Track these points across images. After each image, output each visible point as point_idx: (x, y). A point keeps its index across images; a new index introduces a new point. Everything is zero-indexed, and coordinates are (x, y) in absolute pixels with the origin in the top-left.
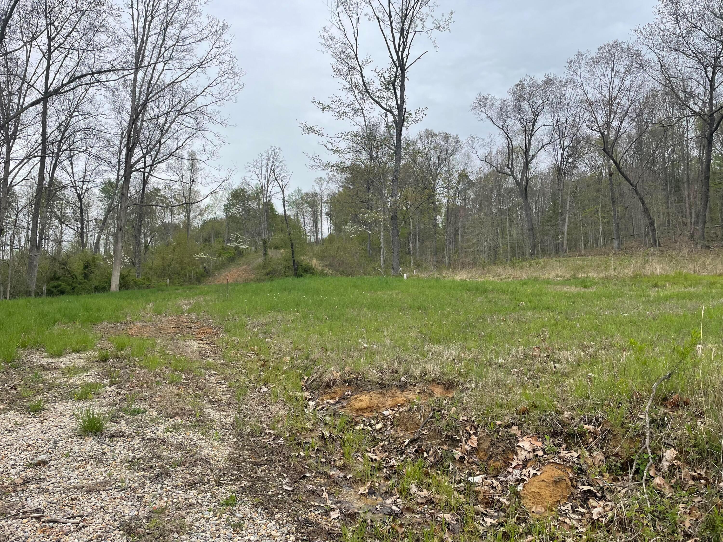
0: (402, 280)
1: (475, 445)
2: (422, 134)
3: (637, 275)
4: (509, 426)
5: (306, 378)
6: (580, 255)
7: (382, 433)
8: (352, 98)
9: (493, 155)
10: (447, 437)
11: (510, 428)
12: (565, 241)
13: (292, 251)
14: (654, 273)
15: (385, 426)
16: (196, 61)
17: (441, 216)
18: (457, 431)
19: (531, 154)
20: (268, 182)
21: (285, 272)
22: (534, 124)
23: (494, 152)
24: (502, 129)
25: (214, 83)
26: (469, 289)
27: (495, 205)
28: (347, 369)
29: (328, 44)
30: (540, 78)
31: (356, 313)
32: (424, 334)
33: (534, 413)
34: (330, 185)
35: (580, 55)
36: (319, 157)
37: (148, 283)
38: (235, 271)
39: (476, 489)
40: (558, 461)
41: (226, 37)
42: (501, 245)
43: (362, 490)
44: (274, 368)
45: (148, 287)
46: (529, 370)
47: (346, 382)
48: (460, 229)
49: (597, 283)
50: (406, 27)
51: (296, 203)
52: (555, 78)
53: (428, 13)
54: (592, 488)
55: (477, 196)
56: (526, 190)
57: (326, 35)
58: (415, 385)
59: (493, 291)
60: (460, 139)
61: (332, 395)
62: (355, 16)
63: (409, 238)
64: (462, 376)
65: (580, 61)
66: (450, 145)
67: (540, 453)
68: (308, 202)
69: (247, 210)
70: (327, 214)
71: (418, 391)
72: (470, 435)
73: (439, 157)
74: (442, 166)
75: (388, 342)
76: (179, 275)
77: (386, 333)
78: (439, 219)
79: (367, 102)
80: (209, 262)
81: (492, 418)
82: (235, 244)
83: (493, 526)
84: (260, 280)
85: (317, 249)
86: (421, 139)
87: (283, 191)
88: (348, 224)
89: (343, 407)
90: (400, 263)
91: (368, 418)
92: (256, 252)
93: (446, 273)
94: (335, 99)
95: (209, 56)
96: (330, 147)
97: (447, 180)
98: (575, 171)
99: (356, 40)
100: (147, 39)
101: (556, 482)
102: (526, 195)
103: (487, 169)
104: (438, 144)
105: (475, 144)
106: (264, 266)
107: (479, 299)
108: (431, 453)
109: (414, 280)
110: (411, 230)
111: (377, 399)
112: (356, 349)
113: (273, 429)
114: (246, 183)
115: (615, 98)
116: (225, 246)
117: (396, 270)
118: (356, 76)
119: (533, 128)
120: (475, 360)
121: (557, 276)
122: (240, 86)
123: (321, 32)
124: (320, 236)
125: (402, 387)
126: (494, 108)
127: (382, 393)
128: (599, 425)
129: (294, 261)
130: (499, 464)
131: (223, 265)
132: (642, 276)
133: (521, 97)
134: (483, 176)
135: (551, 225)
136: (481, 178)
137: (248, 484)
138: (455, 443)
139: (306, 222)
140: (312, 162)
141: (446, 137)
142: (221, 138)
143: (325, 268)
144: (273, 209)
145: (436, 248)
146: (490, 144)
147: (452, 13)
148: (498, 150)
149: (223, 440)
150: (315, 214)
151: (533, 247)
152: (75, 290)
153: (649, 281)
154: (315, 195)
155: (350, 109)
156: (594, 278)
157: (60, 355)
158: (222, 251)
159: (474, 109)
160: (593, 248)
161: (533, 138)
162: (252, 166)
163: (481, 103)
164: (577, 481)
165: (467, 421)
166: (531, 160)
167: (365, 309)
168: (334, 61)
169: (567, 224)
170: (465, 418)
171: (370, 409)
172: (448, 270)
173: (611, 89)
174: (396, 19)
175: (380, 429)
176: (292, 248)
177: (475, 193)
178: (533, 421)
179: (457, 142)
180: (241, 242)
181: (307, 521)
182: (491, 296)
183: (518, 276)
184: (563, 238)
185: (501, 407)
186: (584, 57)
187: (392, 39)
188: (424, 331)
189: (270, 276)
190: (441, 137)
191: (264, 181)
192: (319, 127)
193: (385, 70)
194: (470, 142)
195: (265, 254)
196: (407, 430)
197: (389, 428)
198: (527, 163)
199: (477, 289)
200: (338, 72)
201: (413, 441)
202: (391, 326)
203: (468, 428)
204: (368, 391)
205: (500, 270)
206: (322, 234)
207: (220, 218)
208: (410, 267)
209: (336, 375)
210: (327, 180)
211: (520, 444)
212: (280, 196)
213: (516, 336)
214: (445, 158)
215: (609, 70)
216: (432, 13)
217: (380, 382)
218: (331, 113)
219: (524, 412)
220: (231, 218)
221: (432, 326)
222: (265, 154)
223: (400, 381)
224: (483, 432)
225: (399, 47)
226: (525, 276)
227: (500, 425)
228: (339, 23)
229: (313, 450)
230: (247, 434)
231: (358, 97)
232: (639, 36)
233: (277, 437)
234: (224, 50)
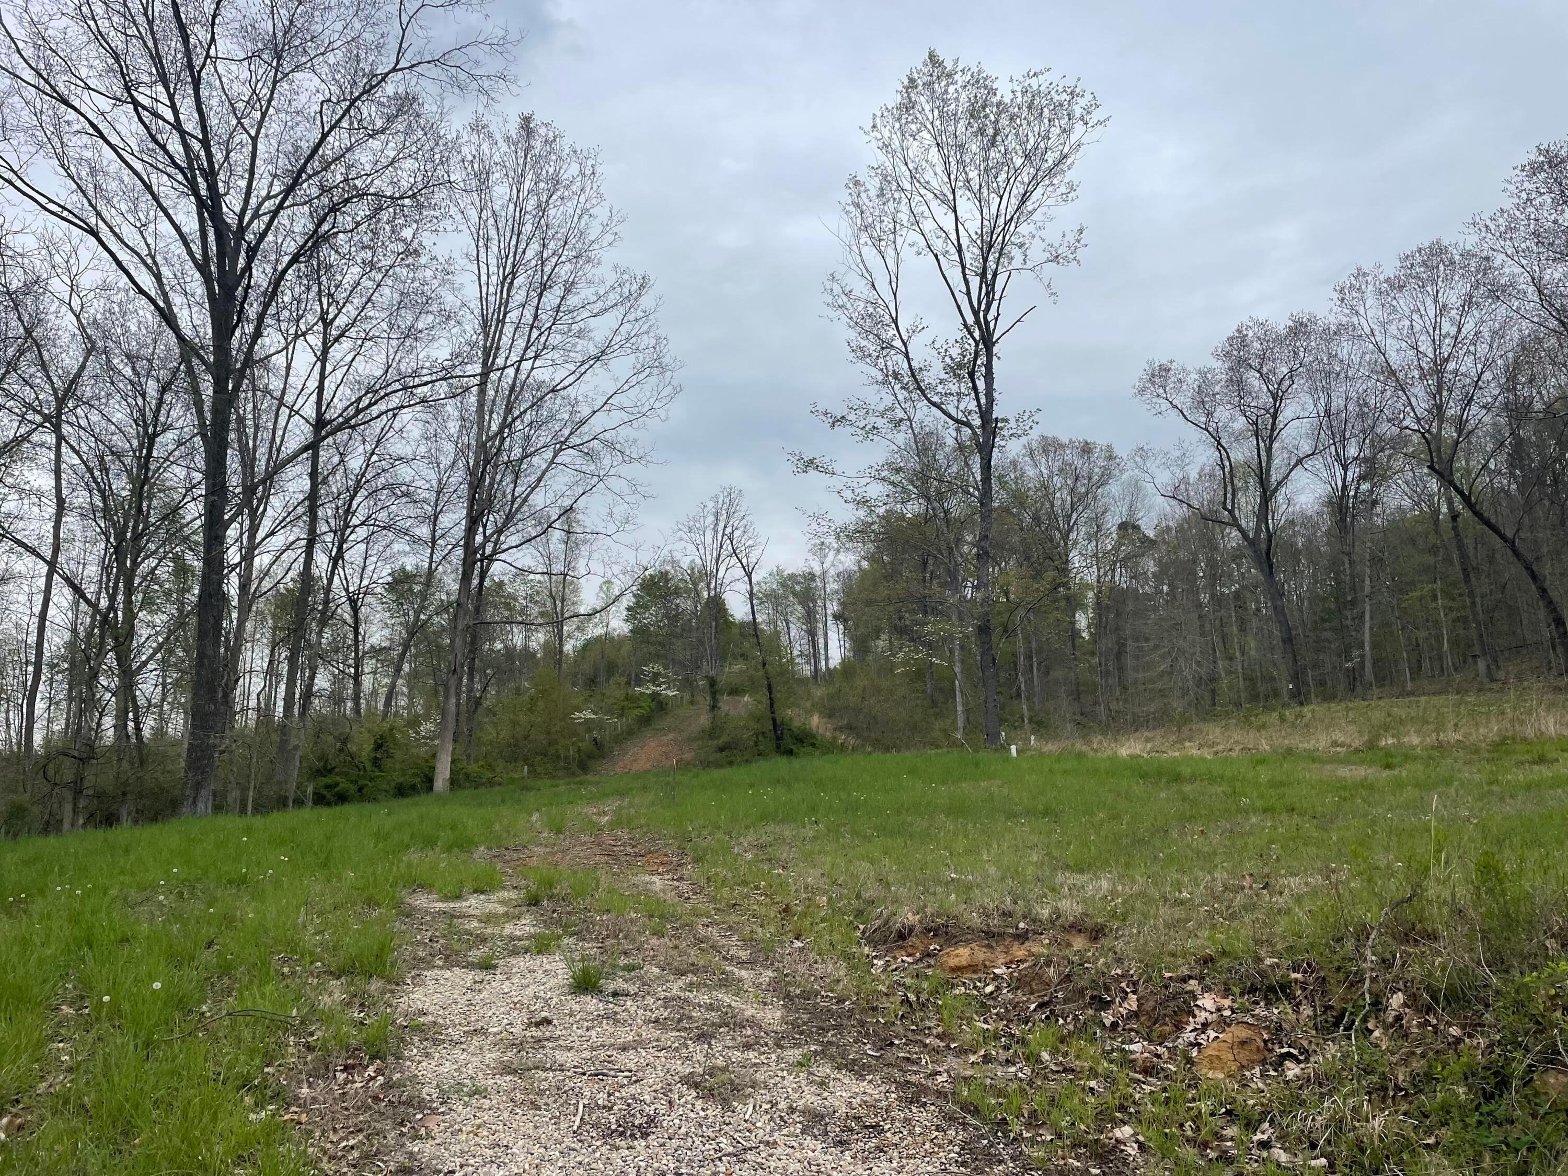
0: (1008, 759)
1: (1134, 1007)
2: (1034, 447)
3: (1506, 738)
4: (1184, 980)
5: (862, 927)
6: (1404, 694)
7: (995, 999)
8: (889, 400)
9: (1191, 481)
10: (1093, 997)
11: (1185, 982)
12: (1368, 665)
13: (771, 698)
14: (1542, 734)
15: (998, 988)
16: (593, 351)
17: (1086, 613)
18: (1107, 990)
19: (1275, 477)
20: (717, 560)
21: (756, 744)
22: (1275, 417)
23: (1193, 475)
24: (1206, 429)
25: (626, 387)
26: (1144, 776)
27: (1205, 587)
28: (929, 911)
29: (841, 303)
30: (1282, 324)
31: (925, 824)
32: (1055, 858)
33: (1224, 962)
34: (842, 557)
35: (1360, 274)
36: (829, 516)
37: (490, 775)
38: (653, 744)
39: (1133, 1057)
40: (1250, 1021)
41: (647, 301)
42: (1223, 675)
43: (972, 1058)
44: (804, 915)
45: (491, 783)
46: (1228, 908)
47: (929, 931)
48: (1129, 642)
49: (1415, 759)
50: (992, 265)
51: (772, 597)
52: (1313, 321)
53: (1034, 232)
54: (1292, 1050)
55: (1163, 568)
56: (1268, 554)
57: (837, 289)
58: (1042, 934)
59: (1193, 778)
60: (1118, 451)
61: (910, 950)
62: (890, 252)
63: (1015, 665)
64: (1117, 918)
65: (1363, 287)
66: (1096, 465)
67: (1227, 1013)
68: (795, 594)
69: (674, 617)
70: (836, 617)
71: (1047, 941)
72: (1127, 993)
73: (1072, 491)
74: (1081, 508)
75: (992, 870)
76: (545, 756)
77: (985, 857)
78: (1082, 620)
79: (919, 405)
80: (600, 725)
81: (1160, 970)
82: (649, 689)
83: (1152, 1092)
84: (707, 764)
85: (819, 692)
86: (1032, 455)
87: (749, 575)
88: (883, 636)
89: (929, 966)
90: (1002, 721)
91: (971, 979)
92: (692, 703)
93: (1100, 742)
94: (856, 403)
95: (617, 339)
96: (848, 495)
97: (1095, 535)
98: (1379, 509)
99: (895, 295)
100: (505, 316)
101: (1243, 1043)
102: (1271, 566)
103: (1181, 511)
104: (1070, 465)
105: (1148, 464)
106: (712, 732)
107: (1163, 795)
108: (1069, 1020)
109: (1032, 756)
110: (1020, 646)
111: (981, 955)
112: (938, 881)
113: (832, 991)
114: (673, 562)
115: (1447, 360)
116: (630, 691)
117: (992, 737)
118: (894, 358)
119: (1274, 423)
120: (1142, 894)
121: (1335, 744)
122: (674, 388)
123: (826, 283)
124: (823, 663)
125: (1022, 937)
126: (1184, 387)
127: (989, 946)
128: (1312, 972)
129: (774, 720)
130: (1167, 1029)
131: (630, 733)
132: (1518, 739)
133: (1242, 362)
134: (1171, 524)
135: (1333, 630)
136: (1168, 529)
137: (819, 1048)
138: (1105, 1005)
139: (792, 634)
140: (814, 526)
141: (1086, 449)
142: (639, 488)
143: (838, 733)
144: (726, 610)
145: (1078, 684)
146: (1182, 463)
147: (1081, 231)
148: (1202, 470)
149: (765, 1004)
150: (810, 617)
151: (1297, 677)
152: (364, 791)
153: (1528, 752)
154: (811, 577)
155: (885, 421)
156: (1413, 748)
157: (458, 897)
158: (626, 703)
159: (1142, 391)
160: (1433, 676)
161: (1276, 445)
162: (686, 530)
163: (1157, 380)
164: (1273, 1044)
165: (1122, 976)
166: (1276, 490)
167: (942, 816)
168: (852, 334)
169: (1367, 625)
170: (1119, 971)
171: (972, 968)
172: (1104, 733)
173: (1437, 338)
174: (972, 255)
175: (992, 993)
176: (770, 693)
177: (1159, 562)
178: (1220, 973)
179: (1111, 458)
180: (663, 683)
181: (908, 1082)
182: (1187, 788)
183: (1250, 746)
184: (1362, 656)
185: (1173, 955)
186: (1369, 278)
187: (964, 290)
188: (1056, 853)
189: (725, 753)
190: (1075, 450)
191: (709, 558)
192: (826, 459)
193: (953, 342)
194: (1138, 459)
195: (714, 707)
196: (1032, 993)
197: (1005, 991)
198: (1267, 495)
199: (1160, 774)
200: (862, 354)
201: (1041, 1006)
202: (995, 846)
203: (1123, 985)
204: (967, 942)
205: (1214, 732)
206: (827, 659)
207: (616, 633)
208: (1022, 728)
209: (912, 919)
210: (836, 546)
211: (1199, 1003)
212: (744, 587)
213: (1218, 860)
214: (1087, 493)
215: (1429, 302)
216: (1041, 233)
217: (985, 929)
218: (852, 430)
219: (1207, 960)
220: (640, 633)
221: (1069, 844)
222: (711, 505)
223: (1017, 928)
224: (1146, 988)
225: (980, 303)
226: (1265, 746)
227: (1170, 978)
228: (861, 265)
229: (896, 1016)
230: (797, 996)
231: (901, 397)
232: (1483, 234)
233: (841, 1001)
234: (645, 328)
